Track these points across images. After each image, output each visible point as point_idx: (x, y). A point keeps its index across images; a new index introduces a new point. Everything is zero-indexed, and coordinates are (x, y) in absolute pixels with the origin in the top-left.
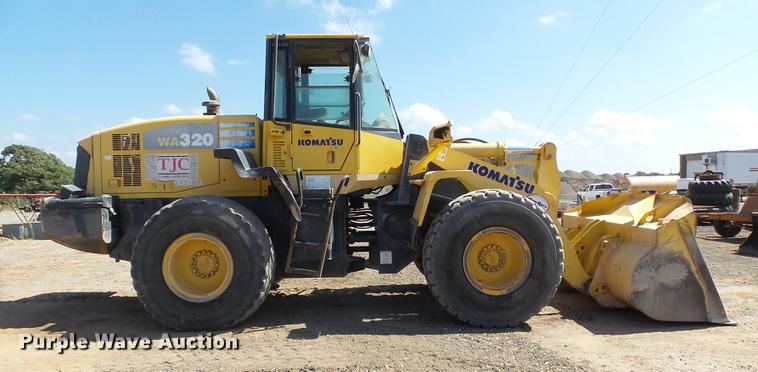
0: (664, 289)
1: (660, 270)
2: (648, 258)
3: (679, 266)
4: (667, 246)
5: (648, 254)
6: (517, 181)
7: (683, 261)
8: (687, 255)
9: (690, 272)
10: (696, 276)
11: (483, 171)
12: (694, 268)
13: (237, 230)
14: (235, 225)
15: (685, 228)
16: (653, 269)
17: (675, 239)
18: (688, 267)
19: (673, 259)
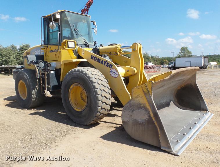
0: (136, 123)
1: (134, 112)
2: (128, 104)
3: (144, 112)
4: (137, 99)
5: (128, 103)
6: (106, 63)
7: (146, 110)
8: (148, 106)
9: (150, 116)
10: (153, 119)
11: (95, 59)
12: (152, 115)
13: (26, 80)
14: (26, 78)
15: (145, 90)
16: (131, 111)
17: (141, 96)
18: (149, 113)
19: (140, 107)
